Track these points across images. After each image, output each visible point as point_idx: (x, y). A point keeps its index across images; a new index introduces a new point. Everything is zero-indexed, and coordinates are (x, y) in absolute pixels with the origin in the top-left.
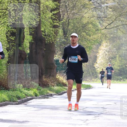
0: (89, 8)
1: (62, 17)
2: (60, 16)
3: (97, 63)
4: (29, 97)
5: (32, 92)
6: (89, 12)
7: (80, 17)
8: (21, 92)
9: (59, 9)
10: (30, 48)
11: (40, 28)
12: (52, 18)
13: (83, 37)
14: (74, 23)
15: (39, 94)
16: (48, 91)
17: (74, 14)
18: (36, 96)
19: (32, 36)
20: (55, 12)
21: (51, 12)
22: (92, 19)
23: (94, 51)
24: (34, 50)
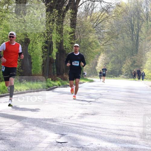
0: (93, 32)
1: (76, 38)
2: (75, 37)
3: (97, 66)
4: (55, 87)
5: (57, 83)
6: (93, 35)
7: (87, 38)
8: (50, 83)
9: (74, 33)
10: (56, 56)
11: (63, 44)
12: (70, 38)
13: (89, 50)
14: (83, 41)
15: (61, 85)
16: (67, 83)
17: (84, 36)
18: (59, 86)
19: (57, 49)
20: (72, 35)
21: (70, 34)
22: (95, 39)
23: (96, 59)
24: (59, 58)
